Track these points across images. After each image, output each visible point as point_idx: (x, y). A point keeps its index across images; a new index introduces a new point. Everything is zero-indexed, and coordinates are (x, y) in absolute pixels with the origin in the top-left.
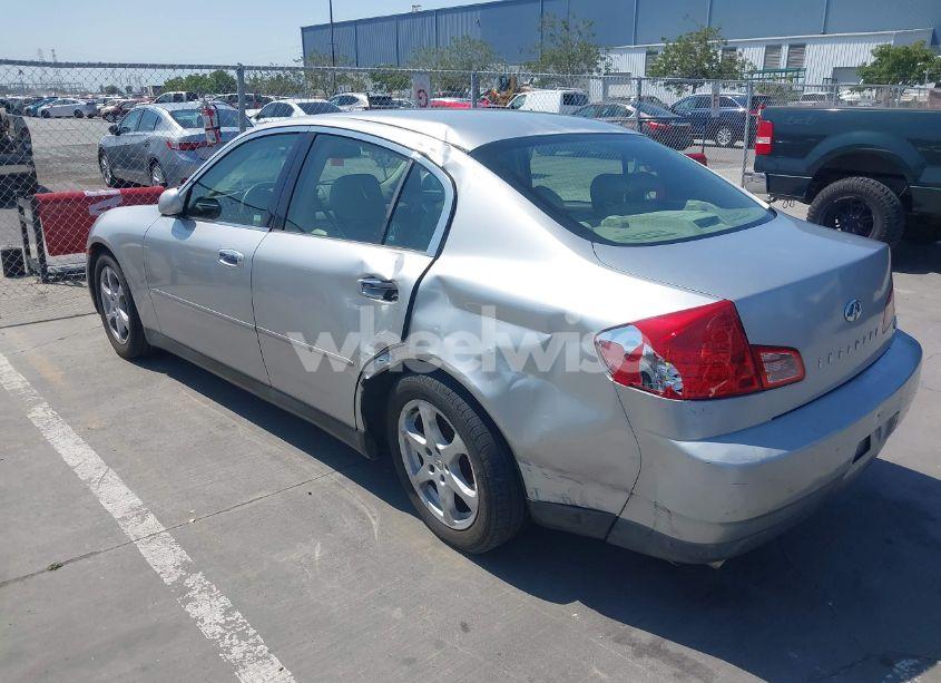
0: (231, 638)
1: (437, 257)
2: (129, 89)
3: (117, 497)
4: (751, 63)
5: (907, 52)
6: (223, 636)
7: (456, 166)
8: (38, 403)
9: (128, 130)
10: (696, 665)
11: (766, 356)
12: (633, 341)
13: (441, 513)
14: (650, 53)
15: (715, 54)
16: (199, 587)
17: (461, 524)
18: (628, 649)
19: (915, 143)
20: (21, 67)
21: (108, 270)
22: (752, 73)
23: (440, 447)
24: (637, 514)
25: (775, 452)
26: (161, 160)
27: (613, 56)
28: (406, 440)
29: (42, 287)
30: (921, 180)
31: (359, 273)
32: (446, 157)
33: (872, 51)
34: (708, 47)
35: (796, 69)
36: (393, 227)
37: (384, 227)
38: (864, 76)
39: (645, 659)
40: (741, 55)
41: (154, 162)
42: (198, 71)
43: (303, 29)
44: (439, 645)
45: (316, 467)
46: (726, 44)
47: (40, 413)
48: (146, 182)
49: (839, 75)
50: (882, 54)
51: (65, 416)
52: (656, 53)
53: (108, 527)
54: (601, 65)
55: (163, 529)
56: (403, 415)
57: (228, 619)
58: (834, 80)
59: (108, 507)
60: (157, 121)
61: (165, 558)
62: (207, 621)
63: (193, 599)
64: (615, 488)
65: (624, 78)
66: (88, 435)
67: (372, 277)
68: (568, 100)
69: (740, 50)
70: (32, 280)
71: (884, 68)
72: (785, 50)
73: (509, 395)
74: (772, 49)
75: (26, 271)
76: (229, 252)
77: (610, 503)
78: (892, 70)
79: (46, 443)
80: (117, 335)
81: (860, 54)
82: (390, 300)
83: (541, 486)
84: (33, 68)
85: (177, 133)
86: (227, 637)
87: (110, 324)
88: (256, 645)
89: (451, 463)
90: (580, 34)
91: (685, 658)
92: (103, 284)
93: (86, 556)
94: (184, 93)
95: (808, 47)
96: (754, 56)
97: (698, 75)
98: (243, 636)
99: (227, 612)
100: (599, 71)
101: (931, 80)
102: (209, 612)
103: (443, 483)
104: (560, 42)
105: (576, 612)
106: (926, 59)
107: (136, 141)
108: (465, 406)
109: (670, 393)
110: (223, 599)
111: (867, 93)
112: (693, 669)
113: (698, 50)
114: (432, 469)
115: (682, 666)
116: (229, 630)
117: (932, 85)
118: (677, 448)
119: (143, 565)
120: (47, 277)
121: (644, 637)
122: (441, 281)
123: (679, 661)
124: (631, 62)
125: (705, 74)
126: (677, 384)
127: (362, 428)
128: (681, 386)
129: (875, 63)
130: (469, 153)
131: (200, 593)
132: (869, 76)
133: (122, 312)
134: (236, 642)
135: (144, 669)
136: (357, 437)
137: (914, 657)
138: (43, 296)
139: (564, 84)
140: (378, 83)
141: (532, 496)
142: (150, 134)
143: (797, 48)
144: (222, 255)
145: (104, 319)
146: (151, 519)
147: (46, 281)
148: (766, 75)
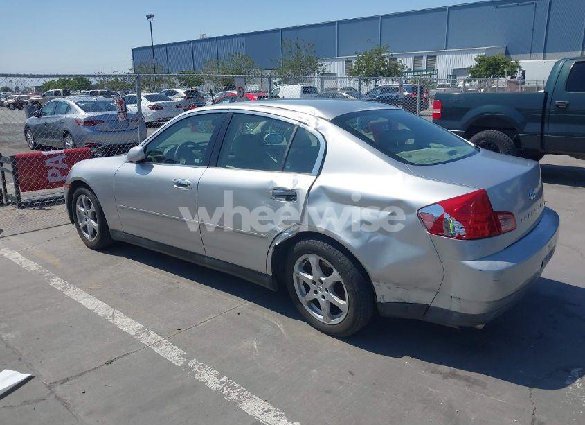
0: (227, 389)
1: (318, 176)
2: (17, 88)
3: (128, 325)
4: (407, 67)
5: (494, 59)
6: (222, 389)
7: (324, 129)
8: (53, 277)
9: (46, 114)
10: (475, 380)
11: (500, 217)
12: (438, 212)
13: (322, 317)
14: (348, 62)
15: (387, 61)
16: (197, 366)
17: (334, 321)
18: (439, 376)
19: (519, 110)
20: (11, 78)
21: (83, 197)
22: (408, 72)
23: (323, 279)
24: (440, 303)
25: (510, 264)
26: (71, 132)
27: (326, 63)
28: (298, 278)
29: (21, 211)
30: (525, 131)
31: (271, 187)
32: (317, 124)
33: (475, 59)
34: (382, 58)
35: (431, 70)
36: (288, 162)
37: (283, 162)
38: (471, 74)
39: (450, 379)
40: (401, 62)
41: (67, 133)
42: (51, 78)
43: (133, 50)
44: (341, 383)
45: (234, 300)
46: (392, 55)
47: (56, 282)
48: (61, 146)
49: (456, 72)
50: (481, 60)
51: (72, 282)
52: (351, 61)
53: (129, 340)
54: (320, 69)
55: (162, 339)
56: (297, 264)
57: (221, 380)
58: (454, 76)
59: (124, 329)
60: (68, 109)
61: (172, 353)
62: (210, 382)
63: (196, 373)
64: (428, 290)
65: (333, 76)
66: (92, 292)
67: (279, 189)
68: (305, 90)
69: (399, 60)
70: (11, 208)
71: (482, 69)
72: (425, 59)
73: (367, 246)
74: (418, 58)
75: (4, 202)
76: (180, 181)
77: (425, 298)
78: (487, 70)
79: (68, 298)
80: (88, 236)
81: (468, 60)
82: (291, 200)
83: (385, 293)
84: (18, 78)
85: (82, 115)
86: (225, 389)
87: (82, 230)
88: (243, 391)
89: (330, 288)
90: (306, 51)
91: (470, 378)
92: (78, 205)
93: (125, 355)
94: (61, 90)
95: (437, 57)
96: (408, 62)
97: (377, 74)
98: (233, 388)
99: (219, 377)
100: (319, 72)
101: (509, 75)
102: (209, 378)
103: (323, 300)
104: (295, 56)
105: (407, 361)
106: (505, 63)
107: (53, 121)
108: (340, 254)
109: (459, 237)
110: (214, 371)
111: (473, 83)
112: (475, 382)
113: (376, 59)
114: (316, 292)
115: (469, 382)
116: (224, 386)
117: (509, 78)
118: (464, 265)
119: (159, 358)
120: (21, 206)
121: (446, 369)
122: (322, 188)
123: (467, 379)
124: (336, 67)
125: (382, 73)
126: (463, 232)
127: (270, 273)
128: (464, 233)
129: (477, 66)
130: (330, 121)
131: (199, 368)
132: (474, 74)
133: (93, 222)
134: (231, 391)
135: (186, 408)
136: (266, 279)
137: (579, 367)
138: (21, 217)
139: (300, 81)
140: (183, 82)
141: (380, 300)
142: (63, 116)
143: (432, 58)
144: (175, 183)
145: (78, 227)
146: (153, 334)
147: (23, 208)
148: (416, 74)
